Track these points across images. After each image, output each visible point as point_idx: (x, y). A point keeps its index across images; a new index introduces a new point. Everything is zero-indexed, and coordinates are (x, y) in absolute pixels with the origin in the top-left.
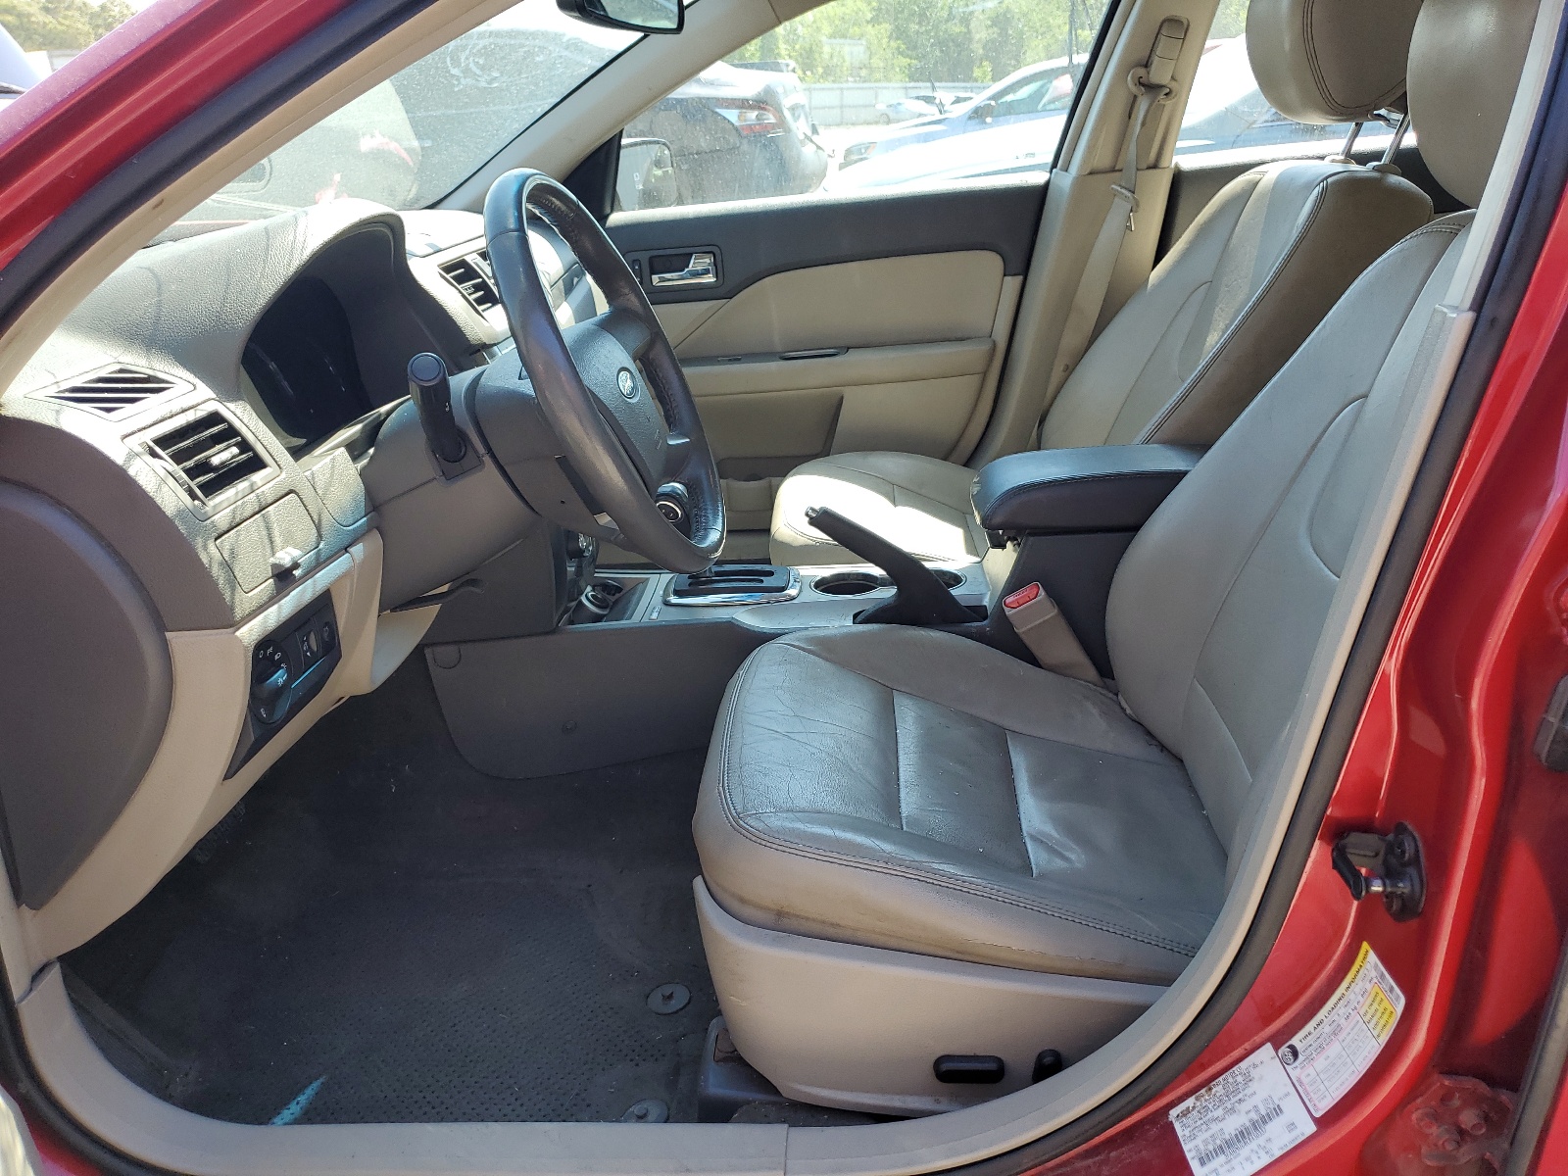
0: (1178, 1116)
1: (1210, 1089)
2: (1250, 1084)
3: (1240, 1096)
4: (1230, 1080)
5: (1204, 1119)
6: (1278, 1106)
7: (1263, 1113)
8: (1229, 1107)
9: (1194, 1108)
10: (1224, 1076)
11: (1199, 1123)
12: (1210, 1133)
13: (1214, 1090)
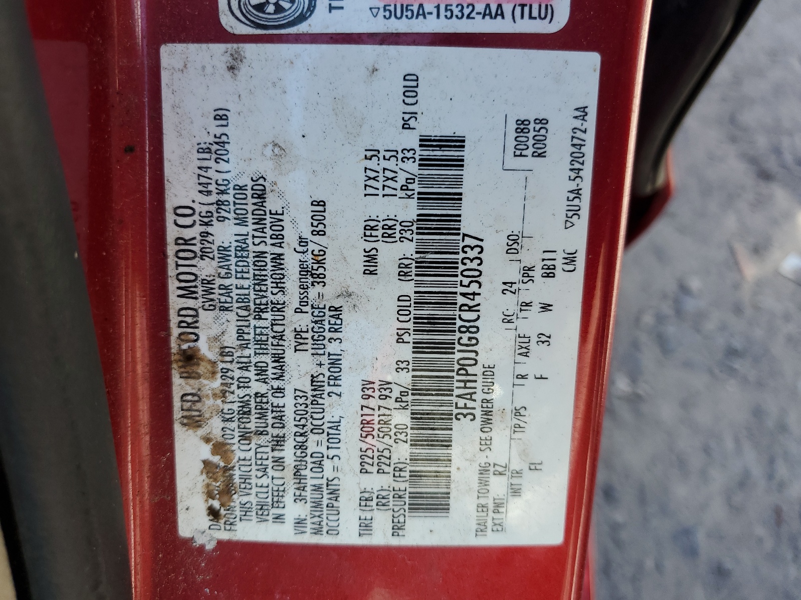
0: (214, 514)
1: (190, 358)
2: (272, 204)
3: (292, 263)
4: (206, 268)
5: (291, 428)
6: (425, 142)
7: (409, 210)
8: (305, 321)
9: (220, 448)
10: (173, 285)
11: (288, 453)
12: (350, 432)
13: (204, 348)
